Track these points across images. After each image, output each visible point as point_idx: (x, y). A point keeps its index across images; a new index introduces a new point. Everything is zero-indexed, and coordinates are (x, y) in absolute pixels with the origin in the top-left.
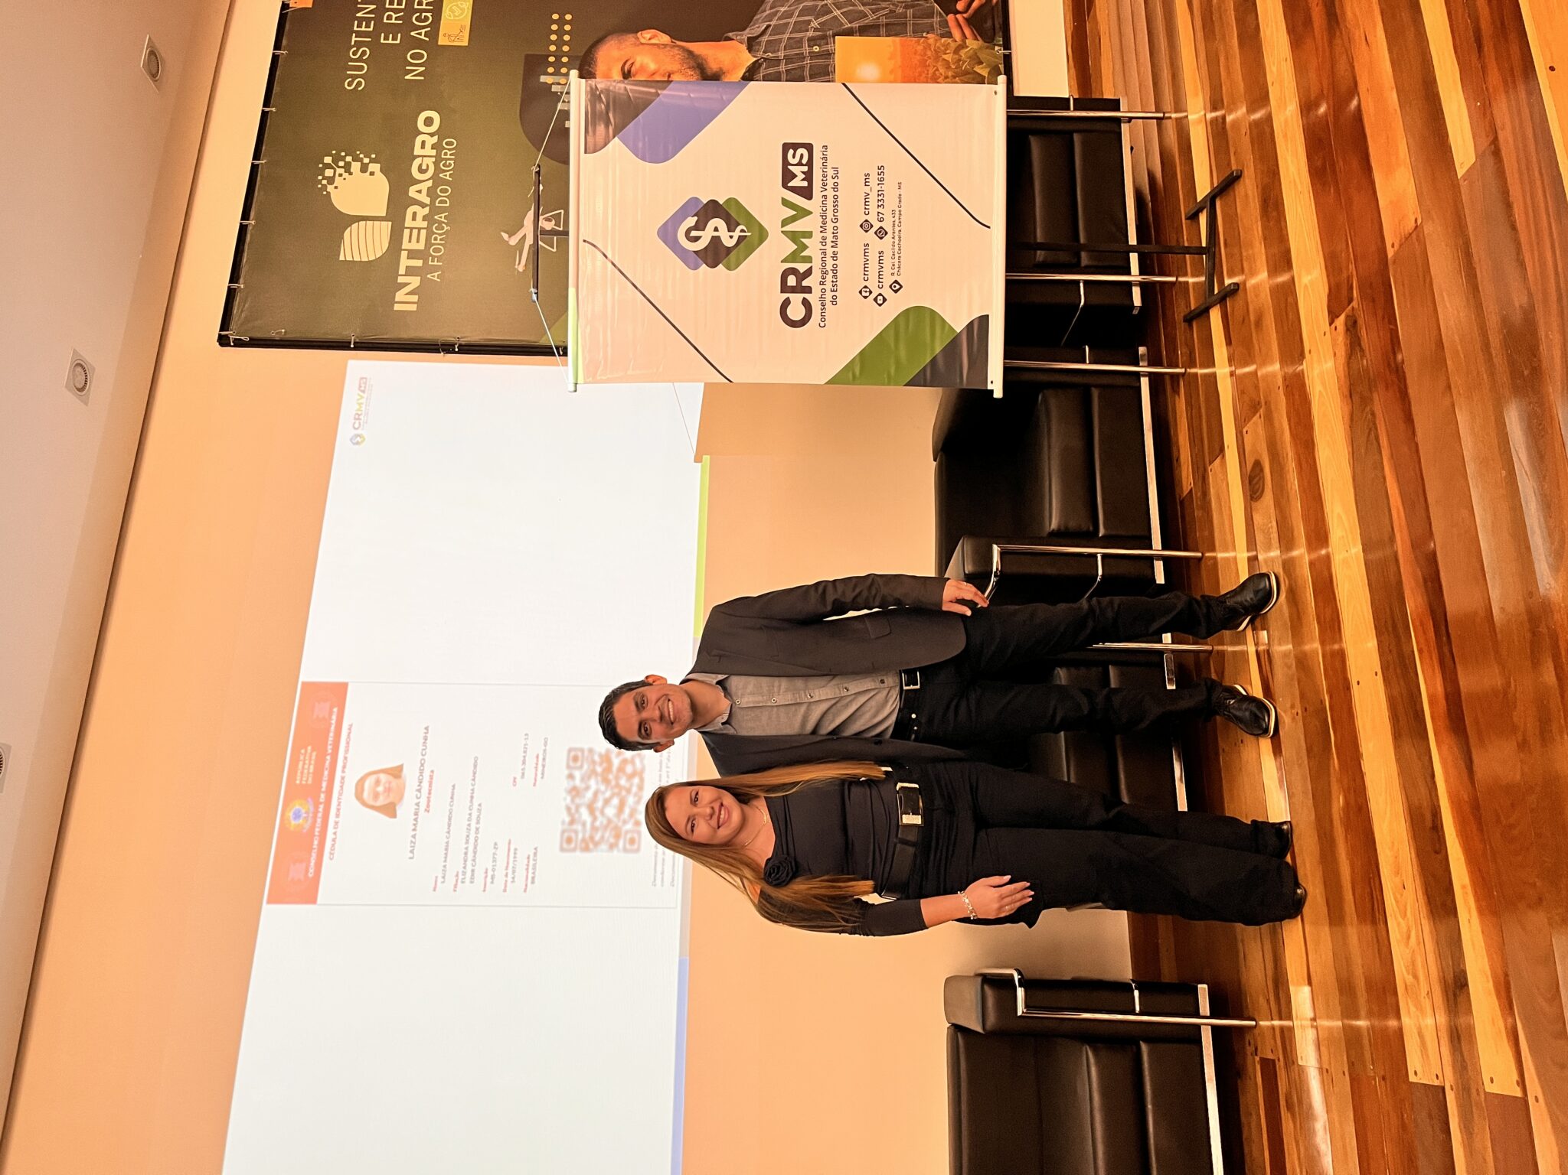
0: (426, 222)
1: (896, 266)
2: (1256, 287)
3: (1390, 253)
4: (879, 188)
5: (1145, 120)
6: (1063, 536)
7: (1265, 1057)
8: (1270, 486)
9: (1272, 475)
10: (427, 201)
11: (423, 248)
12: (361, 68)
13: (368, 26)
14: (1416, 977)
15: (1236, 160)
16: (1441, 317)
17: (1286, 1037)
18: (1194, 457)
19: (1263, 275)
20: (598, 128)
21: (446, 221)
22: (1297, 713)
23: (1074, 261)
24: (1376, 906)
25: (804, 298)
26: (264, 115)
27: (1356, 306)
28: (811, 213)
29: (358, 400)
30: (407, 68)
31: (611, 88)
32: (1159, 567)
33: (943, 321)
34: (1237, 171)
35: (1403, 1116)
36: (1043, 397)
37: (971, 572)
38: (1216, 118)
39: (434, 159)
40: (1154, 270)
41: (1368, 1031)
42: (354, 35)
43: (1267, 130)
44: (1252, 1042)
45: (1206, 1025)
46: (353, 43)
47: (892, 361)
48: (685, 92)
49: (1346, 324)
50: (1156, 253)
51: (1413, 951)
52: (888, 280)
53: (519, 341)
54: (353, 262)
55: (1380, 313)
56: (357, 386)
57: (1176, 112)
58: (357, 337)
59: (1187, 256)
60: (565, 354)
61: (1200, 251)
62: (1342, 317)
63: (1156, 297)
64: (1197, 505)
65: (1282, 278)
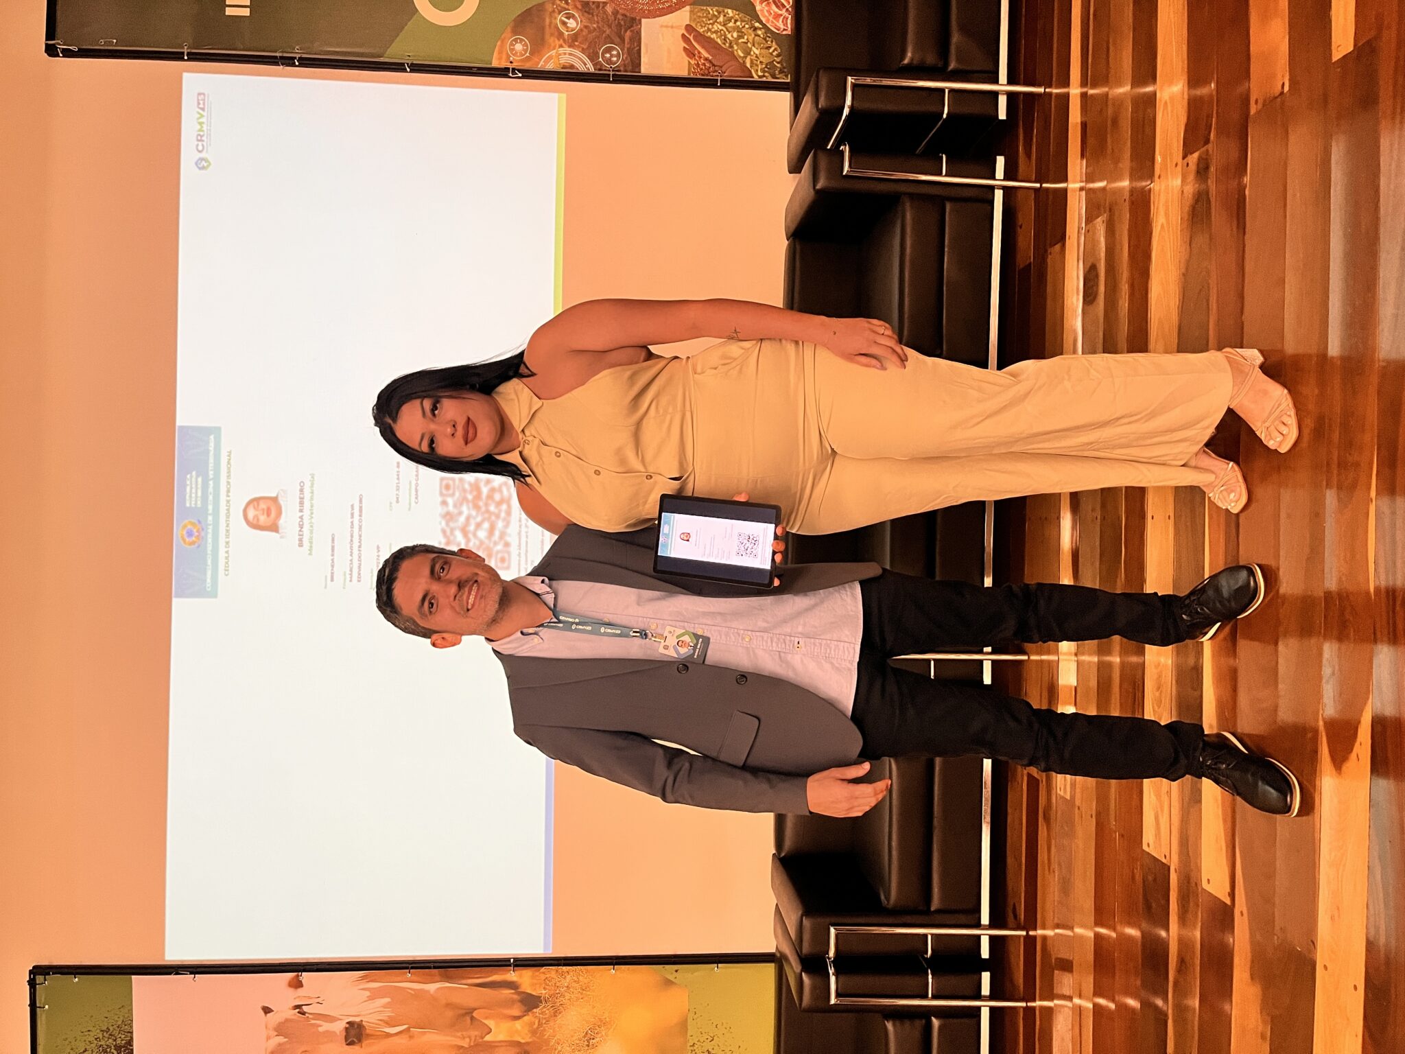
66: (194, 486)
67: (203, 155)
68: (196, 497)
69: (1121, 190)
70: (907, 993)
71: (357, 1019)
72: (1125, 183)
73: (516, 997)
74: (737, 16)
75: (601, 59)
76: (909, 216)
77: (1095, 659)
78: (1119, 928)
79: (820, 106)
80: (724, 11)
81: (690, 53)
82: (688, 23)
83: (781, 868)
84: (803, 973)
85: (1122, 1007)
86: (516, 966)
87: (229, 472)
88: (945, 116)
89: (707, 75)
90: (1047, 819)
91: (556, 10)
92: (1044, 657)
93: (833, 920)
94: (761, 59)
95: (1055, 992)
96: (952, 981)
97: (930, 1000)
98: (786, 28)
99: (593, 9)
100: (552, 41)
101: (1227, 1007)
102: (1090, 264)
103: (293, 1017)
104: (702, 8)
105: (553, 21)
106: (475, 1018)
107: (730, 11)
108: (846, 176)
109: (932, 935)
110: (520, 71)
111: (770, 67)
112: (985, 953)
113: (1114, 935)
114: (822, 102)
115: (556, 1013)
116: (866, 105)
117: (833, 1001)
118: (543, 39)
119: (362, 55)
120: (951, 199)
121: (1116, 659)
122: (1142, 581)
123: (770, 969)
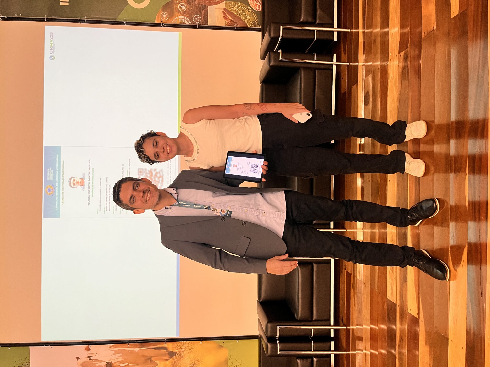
3: (423, 36)
7: (348, 271)
8: (371, 102)
17: (355, 269)
23: (314, 22)
27: (408, 50)
29: (50, 42)
41: (377, 279)
44: (345, 266)
49: (404, 56)
56: (50, 36)
58: (47, 17)
62: (403, 52)
64: (347, 97)
66: (50, 173)
67: (52, 55)
68: (51, 177)
69: (377, 65)
70: (306, 350)
71: (110, 361)
72: (379, 63)
73: (166, 352)
74: (242, 5)
75: (194, 20)
76: (303, 75)
77: (370, 231)
78: (379, 325)
79: (271, 36)
80: (237, 3)
81: (225, 18)
82: (225, 7)
83: (260, 305)
84: (268, 343)
85: (380, 354)
86: (166, 341)
88: (315, 40)
89: (232, 26)
90: (353, 287)
91: (178, 3)
92: (352, 230)
93: (279, 324)
94: (251, 20)
95: (357, 348)
96: (321, 345)
97: (313, 352)
98: (259, 9)
99: (191, 3)
100: (176, 13)
101: (417, 353)
102: (367, 91)
103: (87, 361)
104: (230, 2)
105: (177, 7)
106: (152, 360)
107: (239, 3)
108: (281, 61)
109: (313, 329)
110: (165, 24)
111: (254, 23)
112: (332, 335)
113: (377, 328)
114: (272, 35)
115: (181, 358)
116: (287, 36)
117: (279, 352)
118: (173, 13)
119: (109, 19)
120: (318, 69)
121: (377, 231)
122: (386, 203)
123: (256, 341)
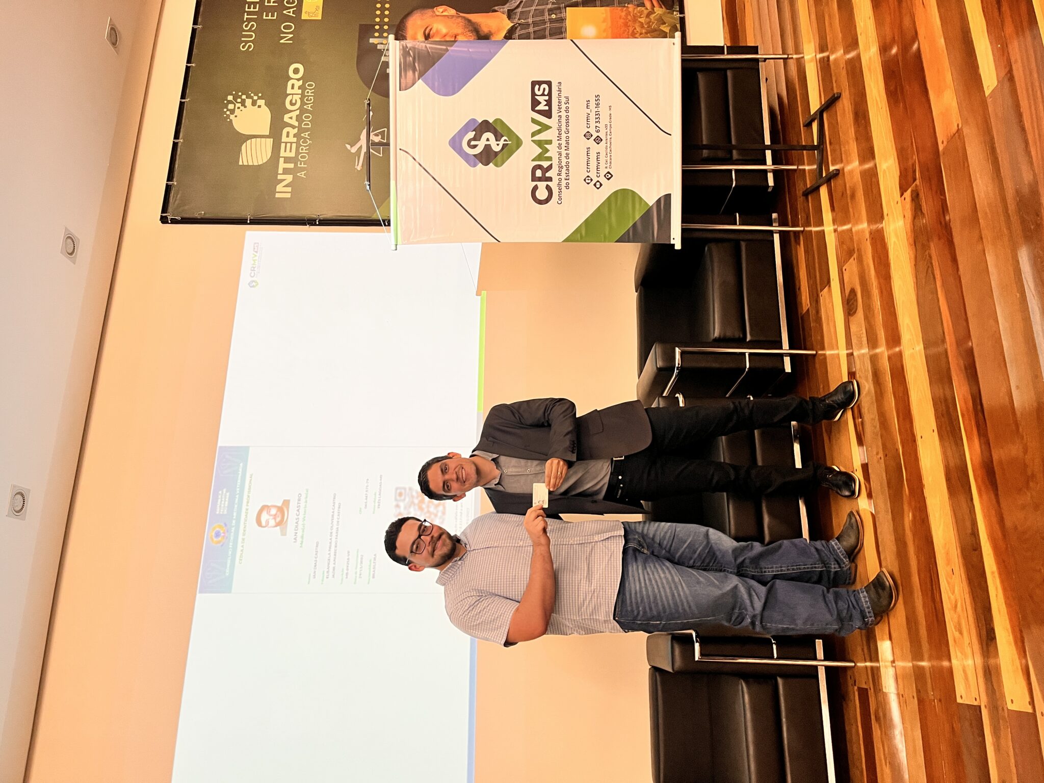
0: (296, 138)
1: (609, 162)
2: (851, 172)
3: (941, 147)
4: (596, 110)
5: (775, 60)
6: (722, 341)
7: (861, 686)
8: (861, 305)
9: (862, 299)
10: (296, 124)
11: (294, 156)
12: (251, 36)
13: (255, 8)
14: (961, 633)
15: (836, 87)
16: (975, 190)
17: (875, 674)
18: (810, 286)
19: (856, 163)
20: (408, 73)
21: (309, 137)
22: (881, 458)
23: (728, 156)
24: (934, 586)
25: (547, 185)
26: (188, 69)
27: (918, 184)
28: (551, 127)
29: (253, 257)
30: (281, 35)
31: (416, 47)
32: (787, 361)
33: (640, 198)
34: (837, 93)
35: (953, 725)
36: (710, 249)
37: (661, 366)
38: (823, 58)
39: (300, 96)
40: (782, 160)
41: (930, 668)
42: (246, 14)
43: (857, 65)
44: (852, 677)
45: (821, 665)
46: (245, 20)
47: (607, 228)
48: (466, 47)
49: (912, 196)
50: (784, 150)
51: (959, 616)
52: (603, 172)
53: (358, 216)
54: (248, 165)
55: (934, 188)
56: (252, 248)
57: (796, 54)
58: (252, 216)
59: (805, 152)
60: (389, 225)
61: (813, 148)
62: (909, 191)
63: (784, 178)
64: (812, 318)
65: (867, 166)
66: (223, 499)
67: (254, 279)
68: (224, 506)
69: (863, 231)
87: (250, 489)
88: (734, 187)
120: (744, 241)
